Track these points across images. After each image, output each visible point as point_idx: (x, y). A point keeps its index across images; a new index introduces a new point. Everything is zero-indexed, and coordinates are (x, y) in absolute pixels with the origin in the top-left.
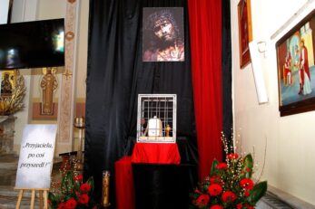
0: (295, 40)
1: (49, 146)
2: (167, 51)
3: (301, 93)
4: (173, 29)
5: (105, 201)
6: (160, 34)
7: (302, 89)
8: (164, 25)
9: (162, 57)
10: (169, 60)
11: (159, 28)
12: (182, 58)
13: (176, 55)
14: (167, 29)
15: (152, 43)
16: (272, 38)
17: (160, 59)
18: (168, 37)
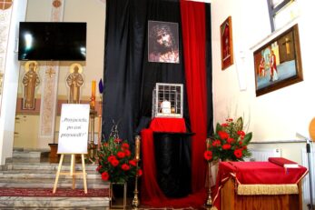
0: (267, 51)
1: (84, 120)
2: (166, 55)
3: (271, 80)
4: (171, 39)
5: (137, 158)
6: (161, 41)
7: (272, 78)
8: (164, 35)
9: (163, 59)
10: (168, 61)
11: (160, 37)
12: (178, 61)
13: (173, 58)
14: (166, 38)
15: (155, 48)
16: (251, 49)
17: (161, 61)
18: (167, 45)
